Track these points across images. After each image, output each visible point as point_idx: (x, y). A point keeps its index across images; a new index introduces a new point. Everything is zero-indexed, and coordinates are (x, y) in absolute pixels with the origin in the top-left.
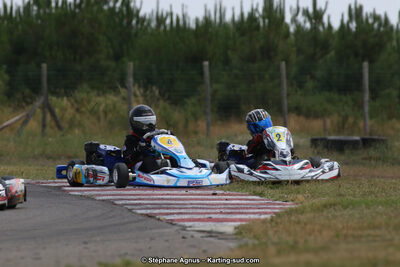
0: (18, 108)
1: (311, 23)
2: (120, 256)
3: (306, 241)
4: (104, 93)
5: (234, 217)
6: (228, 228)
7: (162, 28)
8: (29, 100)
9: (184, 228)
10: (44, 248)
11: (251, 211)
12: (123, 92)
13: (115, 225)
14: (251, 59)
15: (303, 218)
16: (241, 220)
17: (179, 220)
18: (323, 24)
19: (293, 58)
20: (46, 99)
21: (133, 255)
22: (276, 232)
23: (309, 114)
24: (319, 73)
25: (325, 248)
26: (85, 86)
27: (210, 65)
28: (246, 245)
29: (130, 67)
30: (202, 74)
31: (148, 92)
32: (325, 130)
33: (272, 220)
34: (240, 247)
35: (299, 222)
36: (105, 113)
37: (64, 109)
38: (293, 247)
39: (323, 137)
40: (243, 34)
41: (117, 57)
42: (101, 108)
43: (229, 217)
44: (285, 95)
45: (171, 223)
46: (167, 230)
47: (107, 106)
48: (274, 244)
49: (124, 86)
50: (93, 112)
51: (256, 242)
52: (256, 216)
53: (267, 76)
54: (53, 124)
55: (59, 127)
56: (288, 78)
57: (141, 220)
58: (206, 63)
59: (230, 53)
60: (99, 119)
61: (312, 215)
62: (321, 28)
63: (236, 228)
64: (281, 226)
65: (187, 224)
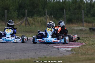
0: (20, 20)
1: (90, 1)
2: (43, 55)
3: (88, 53)
4: (40, 17)
5: (71, 46)
6: (69, 49)
7: (54, 2)
8: (22, 18)
9: (59, 49)
10: (26, 53)
11: (75, 45)
12: (45, 17)
13: (42, 48)
14: (75, 9)
15: (87, 47)
16: (72, 47)
17: (58, 47)
18: (93, 1)
19: (85, 9)
20: (26, 18)
21: (46, 55)
22: (81, 50)
23: (89, 22)
24: (92, 13)
25: (92, 54)
26: (36, 15)
27: (66, 10)
28: (74, 53)
29: (47, 11)
30: (63, 12)
31: (50, 17)
32: (93, 26)
33: (80, 47)
34: (72, 54)
35: (86, 48)
36: (40, 22)
37: (31, 21)
38: (85, 54)
39: (92, 28)
40: (73, 3)
41: (44, 8)
42: (39, 20)
43: (69, 46)
44: (83, 18)
45: (56, 48)
46: (55, 49)
47: (41, 20)
48: (80, 53)
49: (45, 15)
50: (37, 21)
51: (76, 52)
52: (76, 46)
53: (79, 13)
54: (28, 24)
55: (30, 25)
56: (84, 14)
57: (49, 47)
58: (65, 10)
59: (70, 8)
60: (39, 23)
61: (89, 46)
62: (92, 2)
63: (71, 49)
64: (82, 49)
65: (60, 48)
